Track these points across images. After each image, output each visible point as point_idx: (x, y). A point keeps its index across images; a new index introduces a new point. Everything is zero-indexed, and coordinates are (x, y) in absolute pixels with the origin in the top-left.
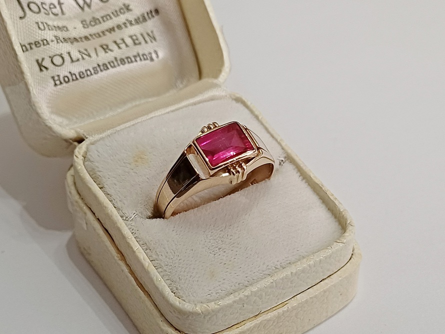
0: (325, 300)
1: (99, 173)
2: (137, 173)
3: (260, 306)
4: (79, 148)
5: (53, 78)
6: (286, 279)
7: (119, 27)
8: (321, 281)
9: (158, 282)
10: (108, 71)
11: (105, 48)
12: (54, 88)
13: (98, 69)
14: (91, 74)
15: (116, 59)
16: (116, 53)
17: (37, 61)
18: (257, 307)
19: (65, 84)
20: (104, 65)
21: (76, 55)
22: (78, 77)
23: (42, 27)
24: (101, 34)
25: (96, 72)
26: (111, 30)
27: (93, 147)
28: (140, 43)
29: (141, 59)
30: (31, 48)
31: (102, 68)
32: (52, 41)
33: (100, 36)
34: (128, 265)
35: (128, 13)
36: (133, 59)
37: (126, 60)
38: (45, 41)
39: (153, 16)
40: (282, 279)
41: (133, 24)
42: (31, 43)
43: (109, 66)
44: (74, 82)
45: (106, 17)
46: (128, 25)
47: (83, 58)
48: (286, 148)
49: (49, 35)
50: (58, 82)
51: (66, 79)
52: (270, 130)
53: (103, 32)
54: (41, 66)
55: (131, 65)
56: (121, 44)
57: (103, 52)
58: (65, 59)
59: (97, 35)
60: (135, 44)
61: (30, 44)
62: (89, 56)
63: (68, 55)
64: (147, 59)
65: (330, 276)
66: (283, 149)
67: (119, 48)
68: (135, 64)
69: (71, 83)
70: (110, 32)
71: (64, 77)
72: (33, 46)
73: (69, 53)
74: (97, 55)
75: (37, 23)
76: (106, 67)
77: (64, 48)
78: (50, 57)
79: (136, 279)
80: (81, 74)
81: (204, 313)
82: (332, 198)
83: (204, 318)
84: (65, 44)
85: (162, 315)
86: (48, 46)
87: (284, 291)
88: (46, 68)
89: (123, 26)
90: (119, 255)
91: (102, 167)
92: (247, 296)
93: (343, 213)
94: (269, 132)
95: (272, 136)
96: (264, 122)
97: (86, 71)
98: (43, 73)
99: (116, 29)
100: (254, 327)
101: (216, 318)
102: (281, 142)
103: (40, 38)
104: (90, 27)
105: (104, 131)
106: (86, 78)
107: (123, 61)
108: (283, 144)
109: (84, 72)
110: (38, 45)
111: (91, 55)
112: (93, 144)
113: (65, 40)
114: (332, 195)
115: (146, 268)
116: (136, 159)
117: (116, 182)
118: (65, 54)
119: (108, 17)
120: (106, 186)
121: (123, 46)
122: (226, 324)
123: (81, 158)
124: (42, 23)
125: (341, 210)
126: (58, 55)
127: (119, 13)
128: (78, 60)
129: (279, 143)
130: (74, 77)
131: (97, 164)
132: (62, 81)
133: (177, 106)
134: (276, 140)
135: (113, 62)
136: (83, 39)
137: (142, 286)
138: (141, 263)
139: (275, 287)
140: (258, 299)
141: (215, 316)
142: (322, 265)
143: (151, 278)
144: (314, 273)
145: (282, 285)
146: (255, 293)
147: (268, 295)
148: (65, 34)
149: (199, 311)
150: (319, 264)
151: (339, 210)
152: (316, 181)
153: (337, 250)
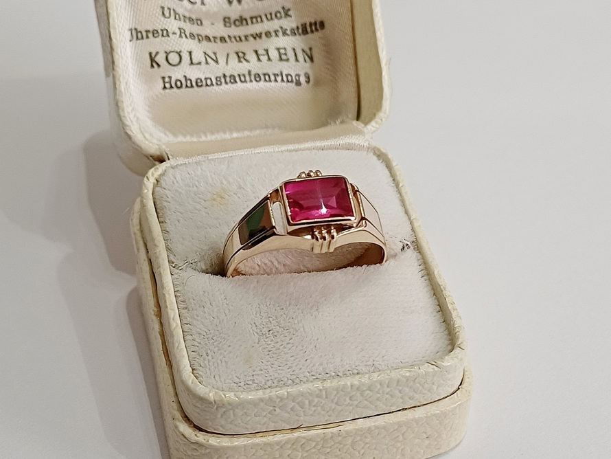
0: (401, 437)
1: (165, 204)
2: (209, 214)
3: (302, 418)
4: (155, 169)
5: (163, 78)
6: (342, 390)
7: (268, 34)
8: (399, 410)
9: (178, 351)
10: (234, 86)
11: (241, 56)
12: (162, 92)
13: (223, 80)
14: (212, 84)
15: (249, 73)
16: (253, 65)
17: (150, 54)
18: (297, 418)
19: (175, 89)
20: (232, 76)
21: (198, 56)
22: (194, 84)
23: (167, 14)
24: (243, 38)
25: (219, 83)
26: (257, 36)
27: (171, 171)
28: (287, 60)
29: (283, 80)
30: (147, 37)
31: (228, 79)
32: (174, 33)
33: (241, 40)
34: (161, 323)
35: (285, 19)
36: (272, 78)
37: (262, 77)
38: (165, 32)
39: (317, 30)
40: (337, 390)
41: (287, 34)
42: (149, 31)
43: (238, 79)
44: (187, 89)
45: (255, 19)
46: (280, 34)
47: (207, 63)
48: (418, 230)
49: (173, 25)
50: (168, 85)
51: (179, 83)
52: (407, 203)
53: (246, 37)
54: (153, 61)
55: (268, 84)
56: (264, 55)
57: (237, 60)
58: (183, 58)
59: (238, 39)
60: (281, 59)
61: (147, 31)
62: (217, 62)
63: (188, 54)
64: (292, 81)
65: (415, 407)
66: (413, 230)
67: (259, 60)
68: (273, 84)
69: (184, 90)
70: (255, 38)
71: (177, 80)
72: (150, 35)
73: (190, 53)
74: (227, 62)
75: (163, 8)
76: (233, 79)
77: (187, 45)
78: (166, 52)
79: (164, 343)
80: (199, 81)
81: (217, 402)
82: (450, 307)
83: (217, 409)
84: (190, 41)
85: (176, 394)
86: (167, 38)
87: (340, 408)
88: (159, 65)
89: (273, 34)
90: (156, 309)
91: (172, 197)
92: (282, 399)
93: (457, 330)
94: (404, 205)
95: (406, 212)
96: (403, 192)
97: (206, 79)
98: (154, 69)
99: (263, 35)
100: (287, 442)
101: (234, 414)
102: (414, 221)
103: (160, 27)
104: (233, 26)
105: (193, 156)
106: (204, 88)
107: (257, 77)
108: (416, 225)
109: (203, 80)
110: (156, 35)
111: (219, 61)
112: (173, 168)
113: (192, 36)
114: (453, 304)
115: (172, 330)
116: (215, 196)
117: (181, 219)
118: (185, 52)
119: (259, 19)
120: (167, 221)
121: (264, 58)
122: (249, 427)
123: (152, 180)
124: (169, 9)
125: (456, 326)
126: (177, 52)
127: (273, 16)
128: (200, 63)
129: (411, 222)
130: (189, 82)
131: (167, 192)
132: (173, 85)
133: (297, 146)
134: (409, 218)
135: (244, 76)
136: (218, 40)
137: (167, 353)
138: (169, 323)
139: (324, 397)
140: (297, 407)
141: (231, 411)
142: (401, 388)
143: (173, 343)
144: (387, 396)
145: (336, 398)
146: (294, 398)
147: (314, 406)
148: (195, 29)
149: (212, 399)
150: (397, 385)
151: (453, 324)
152: (440, 281)
153: (427, 374)
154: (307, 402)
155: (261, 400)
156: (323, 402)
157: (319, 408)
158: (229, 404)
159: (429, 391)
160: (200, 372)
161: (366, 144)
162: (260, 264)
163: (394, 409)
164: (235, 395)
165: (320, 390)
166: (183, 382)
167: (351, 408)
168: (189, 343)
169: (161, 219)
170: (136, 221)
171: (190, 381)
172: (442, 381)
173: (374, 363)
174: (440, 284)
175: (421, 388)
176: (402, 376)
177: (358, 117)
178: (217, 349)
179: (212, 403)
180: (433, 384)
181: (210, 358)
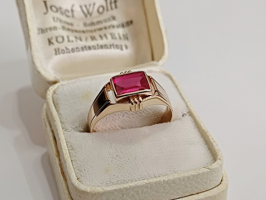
1: (59, 102)
2: (81, 104)
5: (55, 50)
6: (159, 184)
7: (105, 28)
8: (190, 195)
9: (69, 169)
10: (90, 51)
11: (93, 38)
12: (55, 56)
13: (85, 49)
14: (79, 51)
15: (98, 45)
16: (101, 42)
17: (49, 39)
19: (61, 54)
21: (72, 38)
22: (71, 51)
24: (93, 31)
25: (83, 50)
26: (100, 29)
27: (61, 87)
28: (116, 38)
29: (114, 48)
30: (47, 32)
31: (87, 48)
32: (59, 28)
34: (60, 160)
35: (113, 21)
36: (109, 47)
37: (104, 47)
38: (55, 28)
39: (129, 25)
41: (115, 28)
43: (92, 48)
44: (67, 54)
46: (111, 27)
47: (76, 41)
48: (190, 106)
49: (59, 25)
50: (58, 53)
52: (183, 95)
53: (95, 30)
54: (50, 42)
55: (107, 50)
56: (104, 37)
57: (91, 40)
58: (64, 39)
59: (90, 31)
60: (112, 38)
61: (47, 29)
62: (81, 40)
66: (187, 106)
67: (102, 39)
68: (109, 50)
69: (65, 54)
70: (99, 31)
71: (62, 50)
73: (68, 37)
74: (86, 41)
75: (53, 18)
76: (90, 48)
77: (65, 33)
78: (56, 37)
79: (62, 169)
80: (73, 50)
81: (92, 193)
82: (212, 140)
83: (92, 196)
84: (67, 32)
85: (70, 194)
86: (56, 31)
88: (53, 44)
89: (108, 28)
90: (57, 153)
91: (62, 98)
92: (126, 189)
93: (217, 151)
95: (183, 99)
96: (180, 89)
97: (76, 48)
98: (51, 46)
99: (103, 29)
101: (101, 199)
103: (53, 26)
104: (88, 27)
106: (75, 53)
107: (102, 47)
108: (189, 104)
110: (51, 30)
111: (83, 40)
112: (62, 85)
113: (68, 30)
114: (213, 139)
115: (65, 159)
116: (84, 96)
117: (67, 108)
118: (66, 37)
119: (100, 23)
120: (60, 109)
123: (52, 91)
125: (216, 149)
126: (61, 37)
127: (107, 21)
128: (73, 41)
129: (186, 103)
130: (68, 50)
131: (60, 96)
132: (60, 52)
134: (185, 101)
135: (95, 46)
136: (81, 32)
137: (63, 173)
138: (64, 156)
139: (149, 188)
140: (135, 194)
141: (100, 197)
142: (190, 182)
143: (66, 166)
144: (183, 187)
145: (156, 188)
146: (133, 188)
147: (144, 194)
148: (70, 27)
149: (89, 191)
150: (188, 180)
151: (214, 149)
152: (204, 128)
153: (203, 173)
154: (140, 191)
155: (115, 190)
156: (149, 191)
157: (147, 195)
158: (98, 193)
159: (205, 183)
160: (82, 179)
161: (158, 70)
162: (109, 128)
163: (187, 194)
164: (101, 188)
165: (147, 184)
166: (72, 184)
167: (164, 194)
168: (75, 166)
169: (57, 109)
170: (44, 113)
171: (77, 183)
172: (212, 178)
173: (175, 170)
174: (205, 130)
175: (201, 181)
176: (191, 175)
177: (153, 59)
178: (90, 167)
179: (89, 193)
180: (207, 179)
181: (86, 172)
